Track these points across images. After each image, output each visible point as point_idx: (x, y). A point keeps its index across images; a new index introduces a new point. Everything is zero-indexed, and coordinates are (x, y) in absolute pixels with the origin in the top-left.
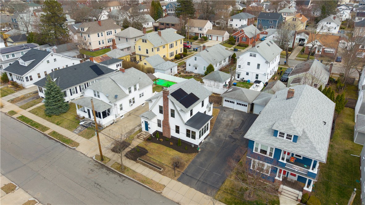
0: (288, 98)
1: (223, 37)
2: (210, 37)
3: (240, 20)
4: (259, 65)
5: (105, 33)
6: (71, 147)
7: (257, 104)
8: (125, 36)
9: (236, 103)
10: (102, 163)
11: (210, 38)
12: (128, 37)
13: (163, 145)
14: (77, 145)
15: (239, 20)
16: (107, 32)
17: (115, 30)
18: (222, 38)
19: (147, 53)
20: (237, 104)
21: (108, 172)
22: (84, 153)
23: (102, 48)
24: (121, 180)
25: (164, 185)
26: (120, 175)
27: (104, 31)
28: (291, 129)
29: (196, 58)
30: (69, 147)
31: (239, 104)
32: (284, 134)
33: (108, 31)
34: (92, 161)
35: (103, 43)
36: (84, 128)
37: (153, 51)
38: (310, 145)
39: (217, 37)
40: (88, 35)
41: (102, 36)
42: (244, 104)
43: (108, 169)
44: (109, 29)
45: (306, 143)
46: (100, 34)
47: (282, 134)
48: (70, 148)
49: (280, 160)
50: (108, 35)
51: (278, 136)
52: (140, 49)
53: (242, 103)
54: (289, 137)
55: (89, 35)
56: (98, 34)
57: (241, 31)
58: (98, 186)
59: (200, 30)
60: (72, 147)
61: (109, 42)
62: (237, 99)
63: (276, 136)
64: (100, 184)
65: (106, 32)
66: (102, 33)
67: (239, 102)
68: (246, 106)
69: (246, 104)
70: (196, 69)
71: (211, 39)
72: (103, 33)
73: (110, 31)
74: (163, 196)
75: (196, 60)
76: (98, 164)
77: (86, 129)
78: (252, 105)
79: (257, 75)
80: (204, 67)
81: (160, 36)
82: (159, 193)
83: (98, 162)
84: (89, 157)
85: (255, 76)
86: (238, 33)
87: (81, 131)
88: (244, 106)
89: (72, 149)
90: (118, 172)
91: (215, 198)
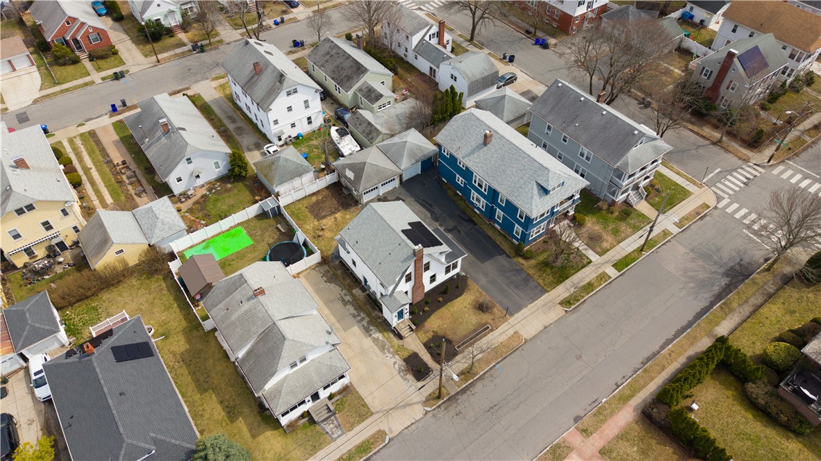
4: (306, 102)
6: (384, 444)
7: (406, 170)
10: (445, 399)
13: (436, 310)
14: (381, 434)
18: (26, 59)
19: (49, 228)
20: (382, 185)
21: (468, 392)
22: (410, 424)
24: (490, 379)
25: (515, 332)
26: (481, 378)
29: (188, 160)
30: (381, 449)
31: (384, 184)
34: (434, 412)
36: (333, 418)
42: (391, 179)
43: (463, 391)
48: (384, 446)
49: (555, 210)
53: (388, 180)
57: (68, 22)
58: (496, 408)
60: (384, 442)
62: (383, 180)
64: (491, 405)
68: (394, 179)
74: (531, 339)
75: (190, 163)
77: (338, 415)
79: (309, 118)
80: (216, 163)
81: (27, 167)
82: (526, 341)
83: (442, 404)
84: (422, 416)
85: (306, 121)
86: (64, 30)
87: (339, 425)
88: (391, 181)
89: (389, 442)
90: (472, 380)
91: (548, 292)
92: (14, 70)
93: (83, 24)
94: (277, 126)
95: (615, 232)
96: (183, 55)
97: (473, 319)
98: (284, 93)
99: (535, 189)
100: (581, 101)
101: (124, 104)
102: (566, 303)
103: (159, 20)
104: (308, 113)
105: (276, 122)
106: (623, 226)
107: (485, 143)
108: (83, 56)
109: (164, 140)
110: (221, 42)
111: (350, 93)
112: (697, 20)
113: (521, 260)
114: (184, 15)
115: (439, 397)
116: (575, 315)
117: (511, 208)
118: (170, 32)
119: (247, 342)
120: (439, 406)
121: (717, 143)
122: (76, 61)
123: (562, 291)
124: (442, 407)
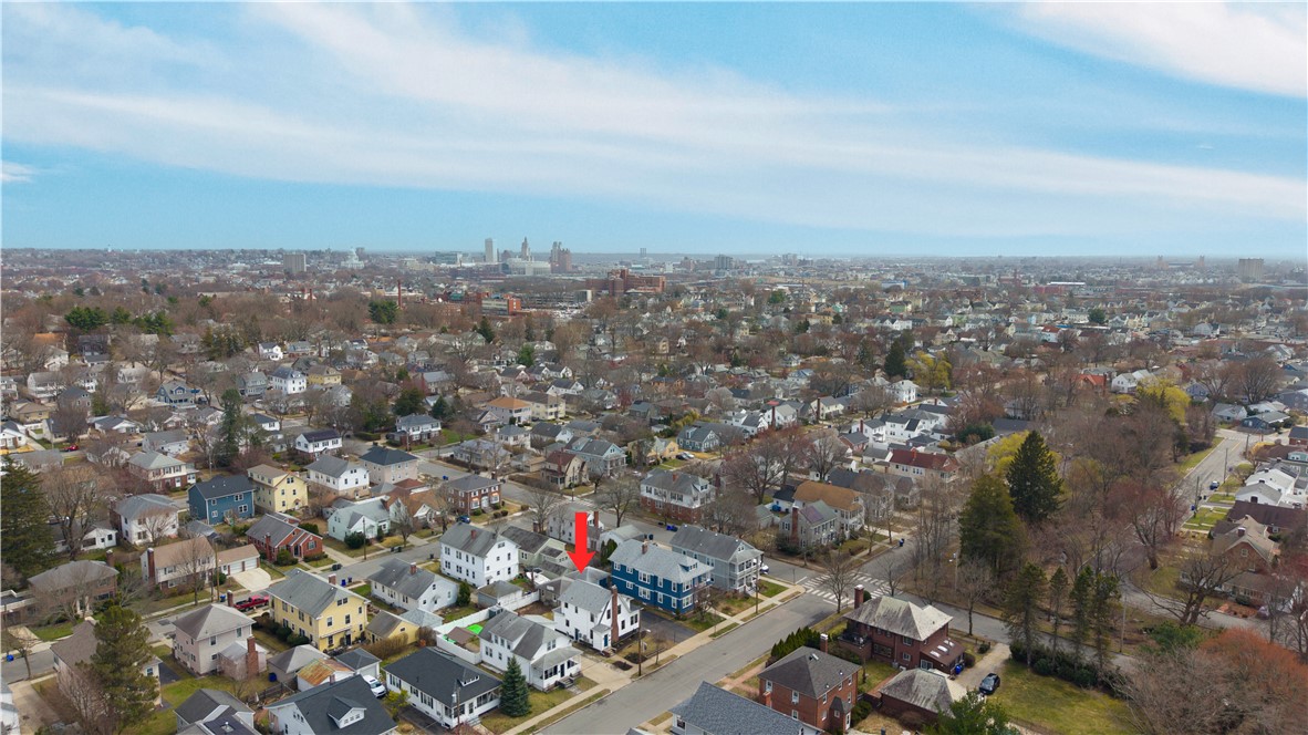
13: (629, 644)
18: (255, 561)
39: (243, 563)
60: (610, 693)
83: (642, 677)
84: (631, 683)
85: (507, 571)
89: (612, 693)
90: (660, 668)
91: (700, 633)
92: (244, 570)
94: (489, 571)
95: (740, 606)
96: (384, 554)
97: (653, 646)
98: (496, 546)
99: (680, 569)
101: (350, 580)
102: (714, 635)
103: (361, 533)
104: (509, 564)
105: (488, 568)
106: (745, 604)
107: (644, 552)
108: (300, 559)
109: (411, 578)
110: (412, 546)
111: (536, 554)
112: (783, 509)
113: (681, 622)
114: (380, 530)
115: (640, 675)
116: (721, 640)
117: (667, 583)
118: (368, 542)
119: (520, 635)
121: (805, 566)
122: (295, 562)
123: (711, 631)
124: (643, 679)
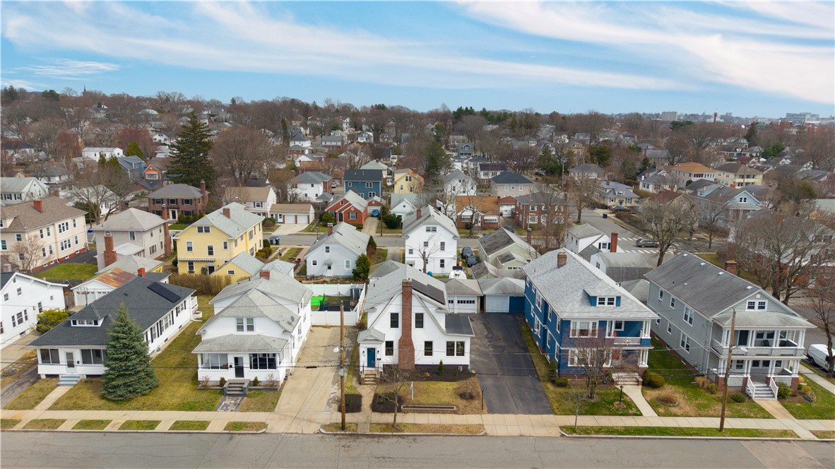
0: (559, 266)
1: (308, 216)
2: (280, 218)
3: (312, 186)
4: (443, 244)
5: (54, 229)
6: (254, 432)
7: (490, 296)
8: (126, 228)
9: (456, 302)
10: (347, 433)
11: (280, 220)
12: (136, 228)
14: (264, 425)
15: (310, 185)
16: (60, 225)
17: (74, 220)
18: (306, 218)
19: (211, 253)
20: (459, 302)
21: (376, 439)
22: (294, 432)
23: (49, 263)
24: (410, 440)
26: (401, 436)
27: (53, 224)
28: (610, 290)
29: (327, 248)
31: (462, 302)
32: (604, 299)
33: (61, 223)
34: (326, 435)
35: (51, 252)
36: (240, 398)
37: (226, 247)
38: (634, 305)
39: (296, 216)
40: (15, 235)
41: (49, 234)
42: (469, 299)
43: (371, 436)
44: (63, 219)
45: (630, 304)
46: (45, 232)
47: (602, 301)
48: (254, 434)
49: (607, 337)
50: (60, 232)
51: (597, 305)
52: (190, 249)
53: (466, 300)
54: (611, 301)
55: (19, 236)
56: (41, 231)
57: (342, 202)
58: (389, 460)
59: (258, 206)
60: (257, 430)
61: (62, 249)
62: (458, 294)
63: (595, 305)
64: (386, 456)
65: (57, 225)
66: (48, 229)
67: (460, 299)
68: (474, 302)
69: (472, 300)
70: (329, 268)
71: (283, 223)
72: (51, 229)
73: (65, 222)
74: (492, 436)
75: (328, 251)
76: (341, 436)
77: (246, 398)
78: (482, 299)
79: (442, 261)
80: (348, 262)
81: (229, 217)
82: (486, 435)
83: (340, 434)
84: (312, 433)
85: (439, 263)
86: (337, 206)
87: (239, 404)
88: (471, 302)
89: (261, 433)
90: (391, 434)
91: (556, 414)
92: (296, 223)
93: (350, 204)
94: (411, 255)
95: (702, 407)
97: (445, 398)
98: (423, 227)
99: (579, 297)
100: (701, 266)
102: (569, 429)
103: (401, 216)
104: (442, 255)
105: (410, 251)
106: (719, 406)
109: (325, 238)
111: (492, 257)
113: (550, 385)
115: (343, 429)
116: (570, 442)
117: (554, 321)
120: (335, 435)
124: (337, 437)
